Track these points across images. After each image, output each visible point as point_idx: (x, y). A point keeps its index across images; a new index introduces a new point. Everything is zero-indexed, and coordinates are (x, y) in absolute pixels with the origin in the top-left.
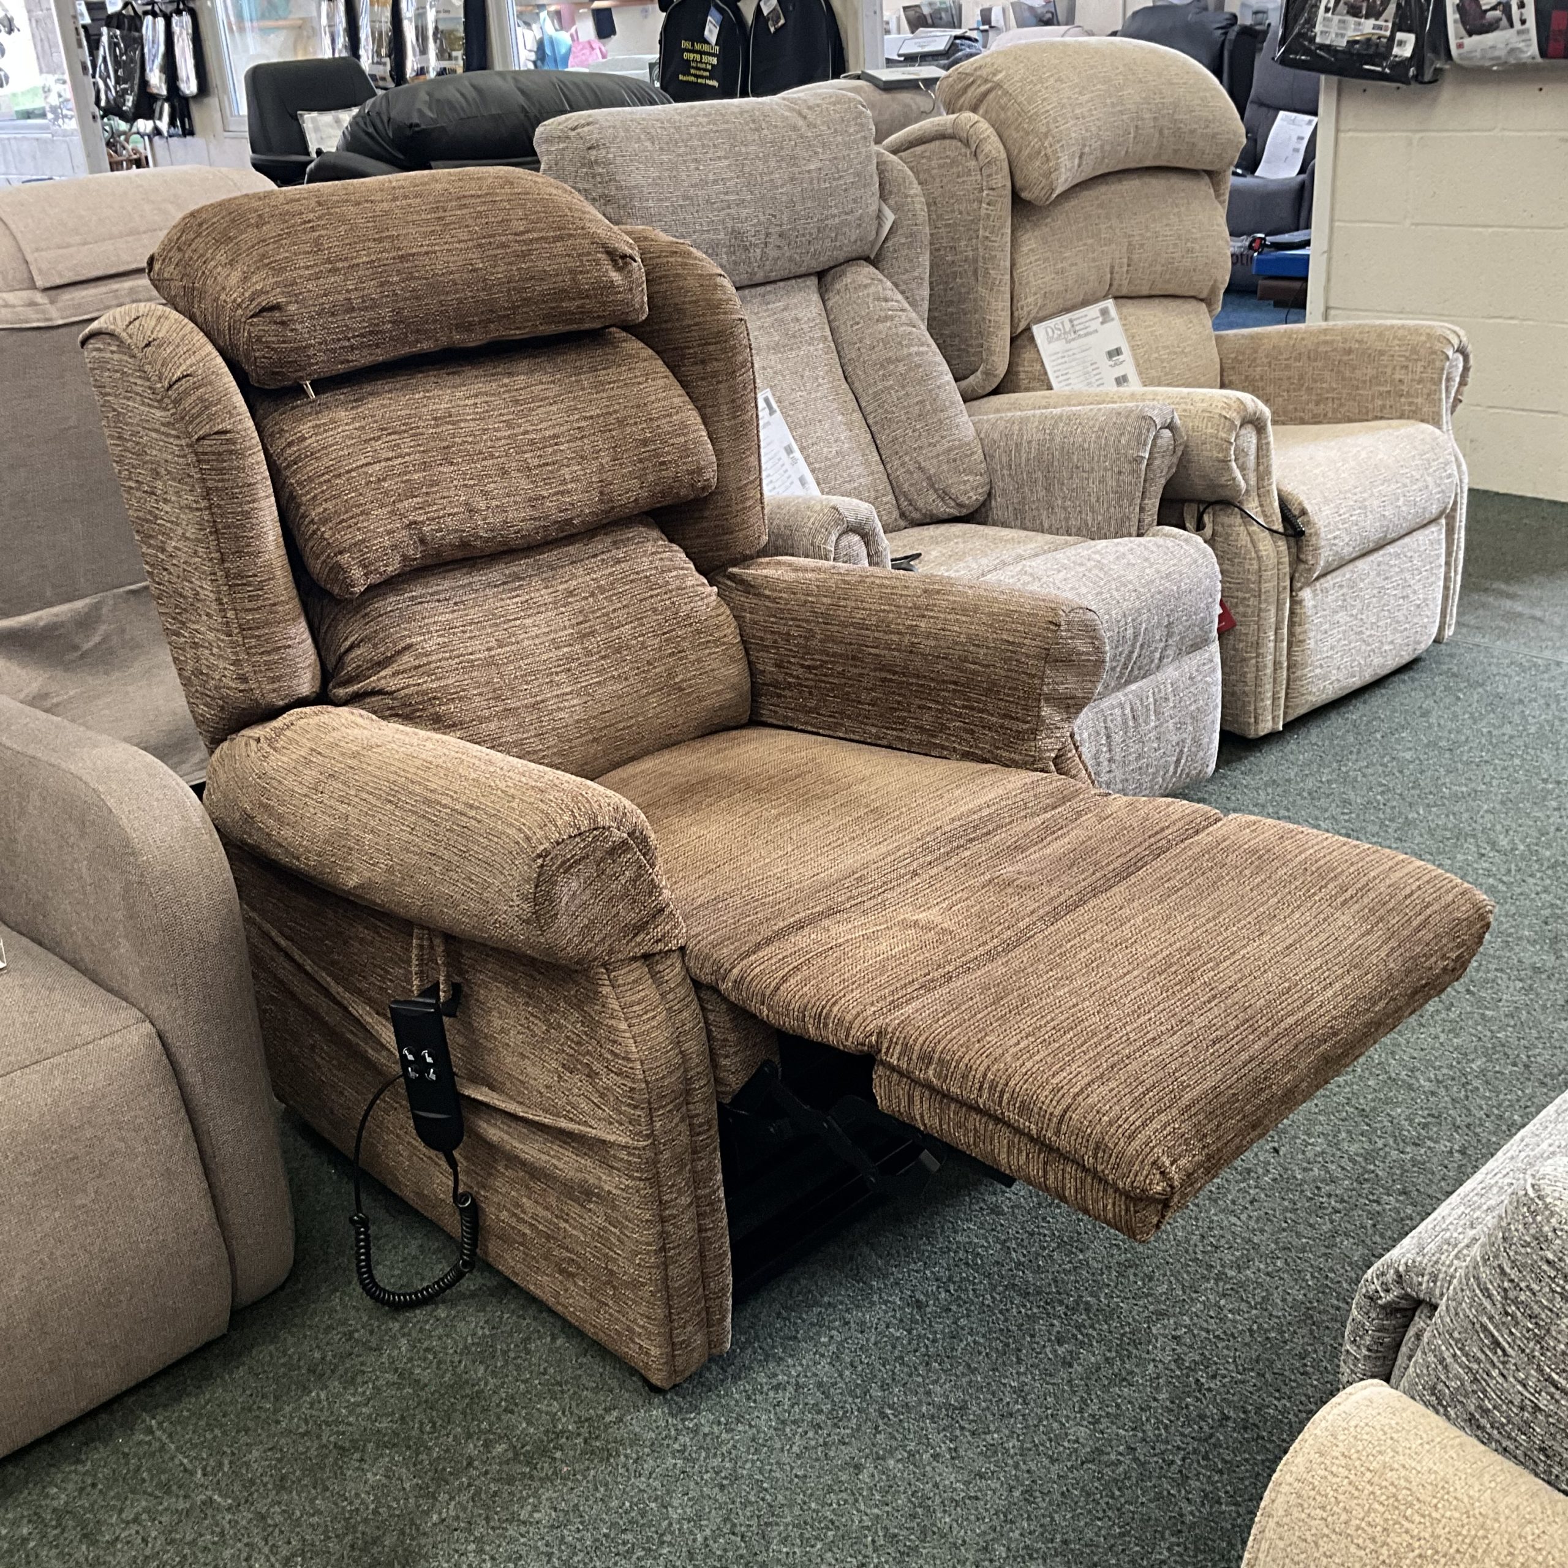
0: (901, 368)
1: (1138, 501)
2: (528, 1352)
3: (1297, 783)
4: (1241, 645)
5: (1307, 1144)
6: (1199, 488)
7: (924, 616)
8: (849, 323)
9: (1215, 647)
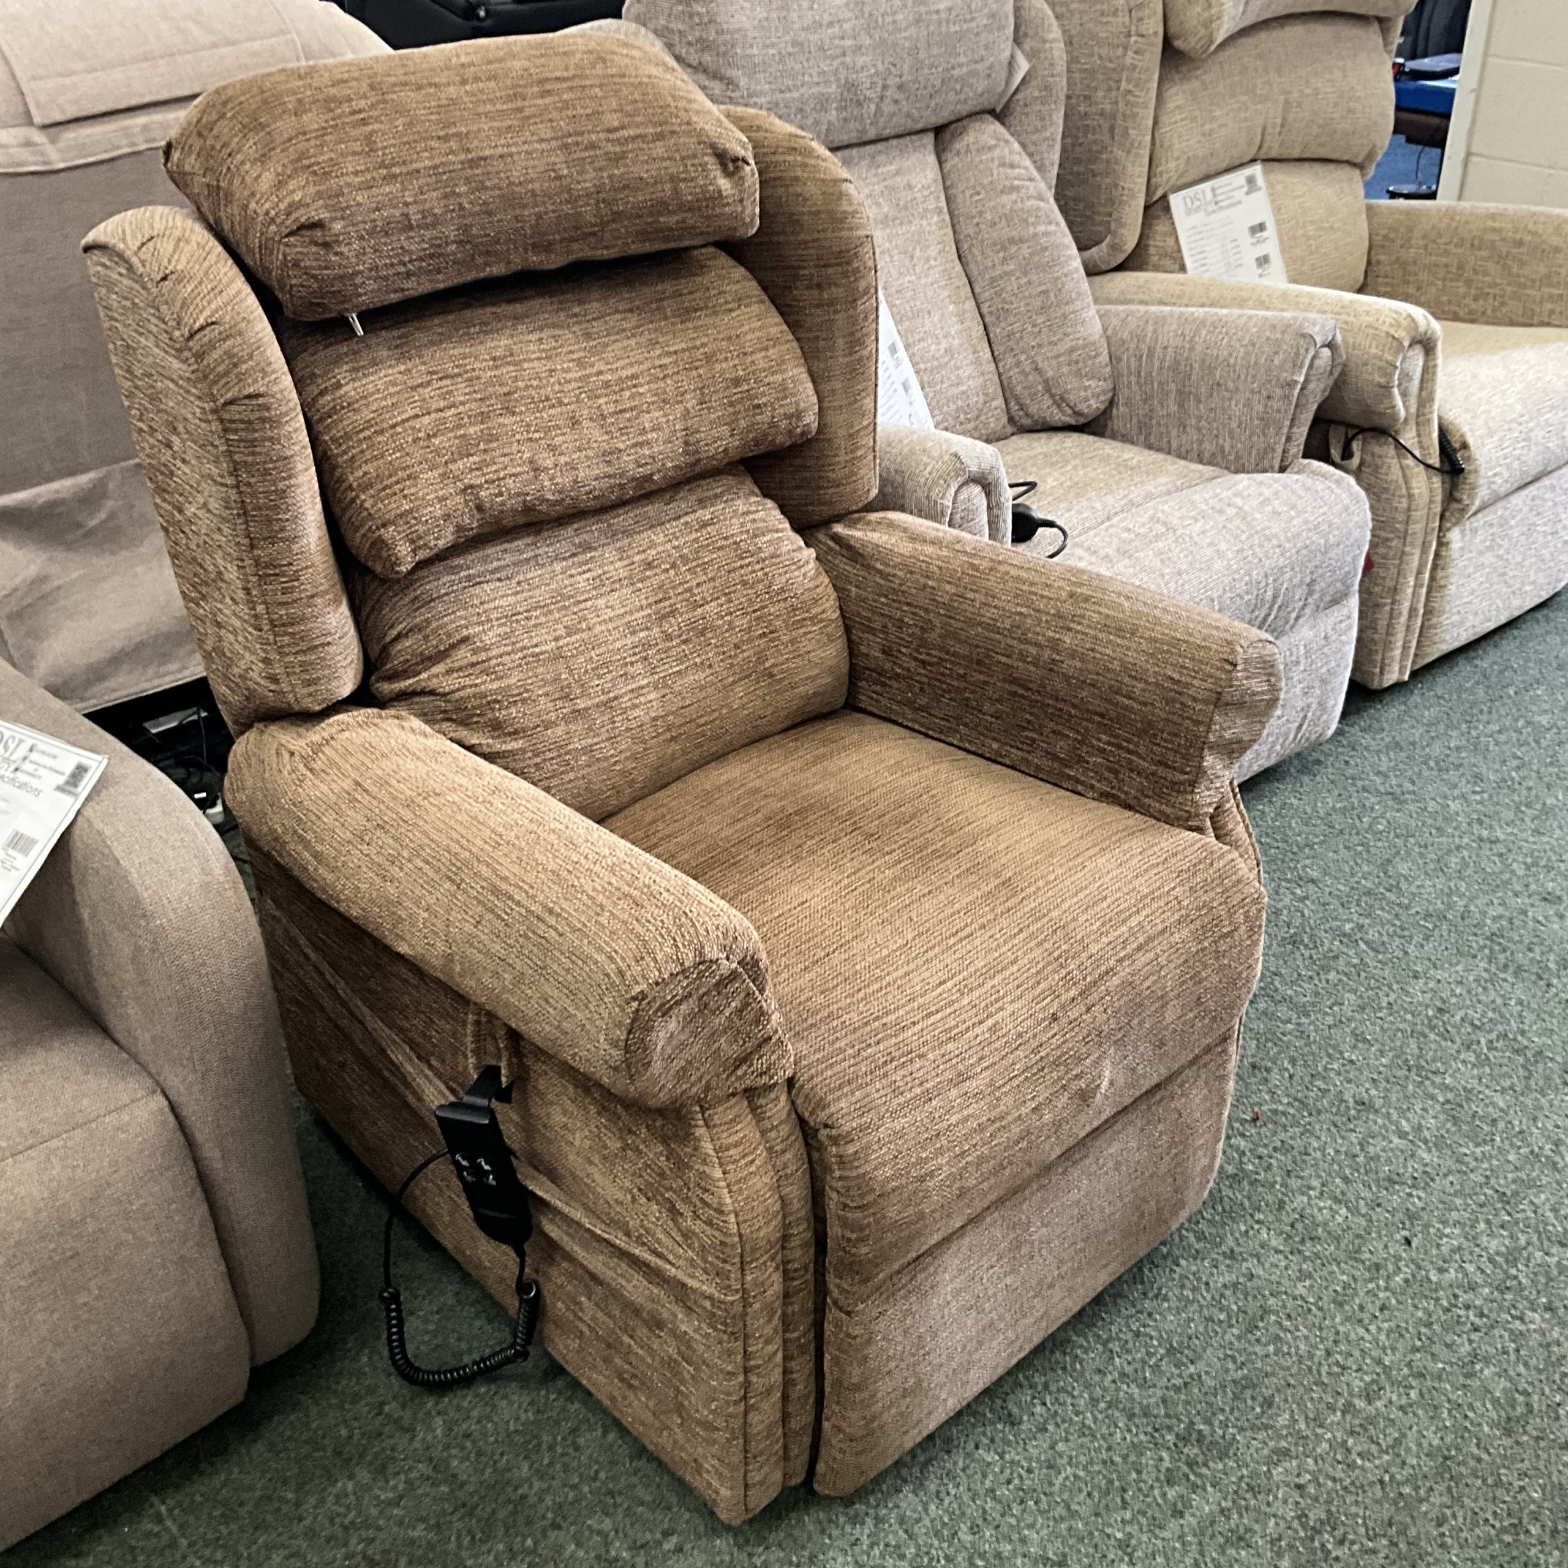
0: (1025, 251)
1: (1285, 430)
2: (577, 1448)
3: (1423, 748)
4: (1376, 589)
5: (1442, 1236)
6: (1352, 412)
7: (1069, 629)
8: (968, 194)
9: (1354, 602)
